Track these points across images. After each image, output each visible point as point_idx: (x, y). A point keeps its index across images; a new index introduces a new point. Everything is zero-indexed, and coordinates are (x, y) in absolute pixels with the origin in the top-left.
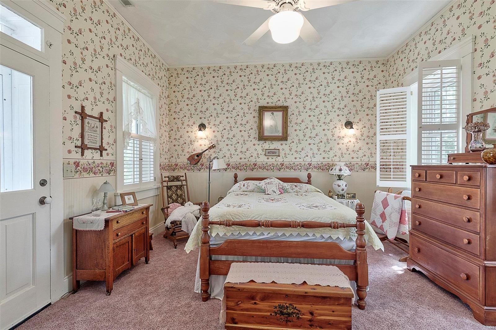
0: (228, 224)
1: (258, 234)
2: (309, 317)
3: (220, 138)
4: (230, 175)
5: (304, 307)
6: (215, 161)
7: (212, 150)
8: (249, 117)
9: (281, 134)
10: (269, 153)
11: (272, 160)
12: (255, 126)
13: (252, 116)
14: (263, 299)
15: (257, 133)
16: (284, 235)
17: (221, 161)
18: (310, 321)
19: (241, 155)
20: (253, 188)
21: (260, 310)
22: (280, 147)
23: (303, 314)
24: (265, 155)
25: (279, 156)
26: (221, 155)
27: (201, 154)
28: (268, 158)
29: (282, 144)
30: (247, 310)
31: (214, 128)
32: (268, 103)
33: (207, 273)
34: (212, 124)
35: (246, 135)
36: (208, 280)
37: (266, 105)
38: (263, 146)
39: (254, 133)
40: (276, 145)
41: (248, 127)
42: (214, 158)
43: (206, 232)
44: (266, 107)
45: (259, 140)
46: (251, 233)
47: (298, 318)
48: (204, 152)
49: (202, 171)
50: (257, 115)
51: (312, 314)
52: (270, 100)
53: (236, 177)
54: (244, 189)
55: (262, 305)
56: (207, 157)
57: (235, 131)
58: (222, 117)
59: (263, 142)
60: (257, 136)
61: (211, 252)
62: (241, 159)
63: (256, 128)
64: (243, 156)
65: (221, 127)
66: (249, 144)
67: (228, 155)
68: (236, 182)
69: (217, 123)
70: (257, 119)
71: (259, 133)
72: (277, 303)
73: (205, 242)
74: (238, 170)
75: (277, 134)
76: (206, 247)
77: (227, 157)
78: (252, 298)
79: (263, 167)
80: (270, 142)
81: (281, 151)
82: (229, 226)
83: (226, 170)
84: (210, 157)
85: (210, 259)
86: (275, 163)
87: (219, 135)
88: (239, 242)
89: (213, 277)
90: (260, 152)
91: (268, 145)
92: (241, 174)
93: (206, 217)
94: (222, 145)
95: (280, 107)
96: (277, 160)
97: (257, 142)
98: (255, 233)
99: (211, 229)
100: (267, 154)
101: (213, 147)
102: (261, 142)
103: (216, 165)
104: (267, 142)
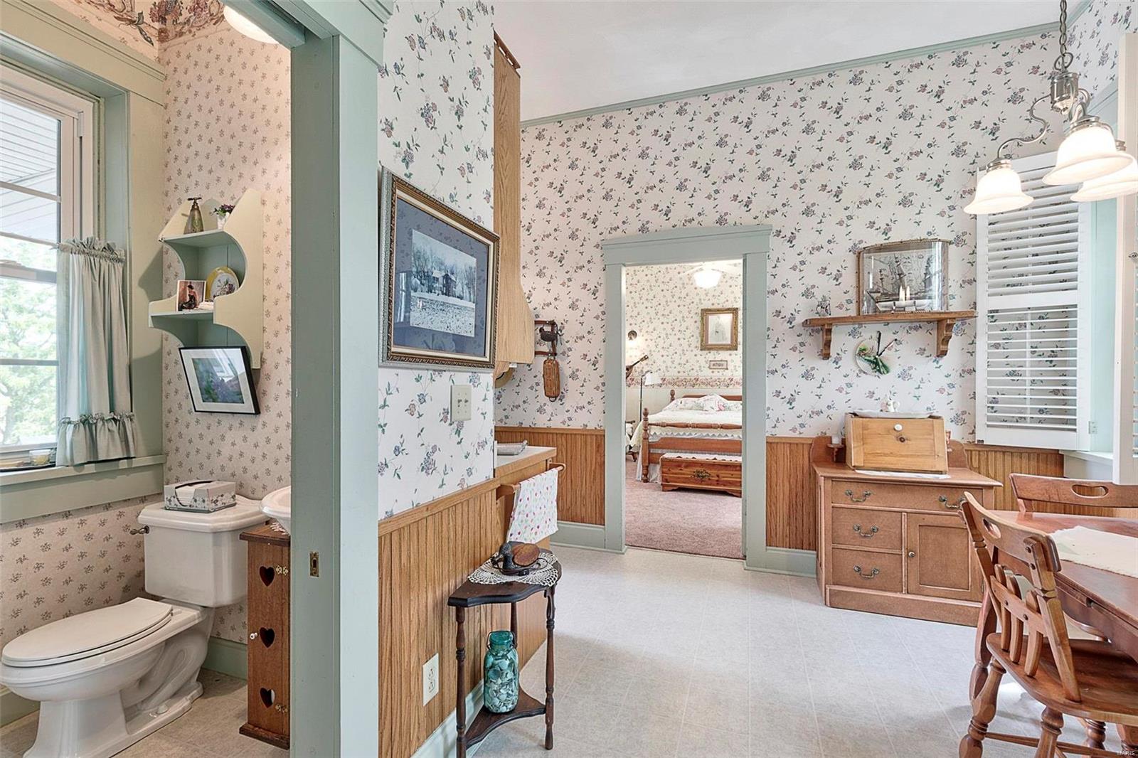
0: (663, 425)
1: (687, 434)
2: (717, 478)
3: (653, 348)
4: (666, 392)
5: (713, 472)
6: (648, 375)
7: (645, 362)
8: (689, 322)
9: (729, 343)
10: (714, 365)
11: (718, 374)
12: (697, 333)
13: (693, 320)
14: (686, 467)
15: (699, 342)
16: (708, 435)
17: (655, 375)
18: (717, 481)
19: (679, 368)
20: (691, 406)
21: (684, 474)
22: (728, 358)
23: (712, 477)
24: (709, 368)
25: (727, 369)
26: (654, 368)
27: (632, 367)
28: (713, 372)
29: (730, 355)
30: (676, 474)
31: (646, 336)
32: (713, 304)
33: (647, 461)
34: (644, 331)
35: (685, 343)
36: (647, 467)
37: (710, 307)
38: (707, 356)
39: (696, 342)
40: (723, 355)
41: (688, 333)
42: (647, 372)
43: (646, 430)
44: (710, 310)
45: (701, 350)
46: (681, 433)
47: (709, 479)
48: (635, 364)
49: (632, 386)
50: (699, 319)
51: (718, 476)
52: (715, 301)
53: (672, 394)
54: (681, 406)
55: (685, 471)
56: (639, 370)
57: (672, 339)
58: (656, 323)
59: (707, 352)
60: (699, 345)
61: (650, 446)
62: (679, 372)
63: (698, 335)
64: (681, 369)
65: (655, 335)
66: (689, 355)
67: (663, 368)
68: (673, 399)
69: (650, 329)
70: (699, 324)
71: (702, 341)
72: (695, 469)
73: (645, 439)
74: (676, 387)
75: (724, 343)
76: (646, 442)
77: (662, 370)
78: (679, 466)
79: (707, 383)
80: (715, 352)
81: (729, 363)
82: (664, 426)
83: (660, 385)
84: (642, 371)
85: (649, 451)
86: (722, 378)
87: (652, 344)
88: (671, 439)
89: (652, 466)
90: (703, 364)
91: (712, 355)
92: (678, 391)
93: (646, 420)
94: (656, 356)
95: (729, 309)
96: (725, 373)
97: (699, 352)
98: (684, 434)
99: (650, 430)
100: (712, 367)
101: (646, 358)
102: (705, 352)
103: (649, 380)
104: (712, 352)
